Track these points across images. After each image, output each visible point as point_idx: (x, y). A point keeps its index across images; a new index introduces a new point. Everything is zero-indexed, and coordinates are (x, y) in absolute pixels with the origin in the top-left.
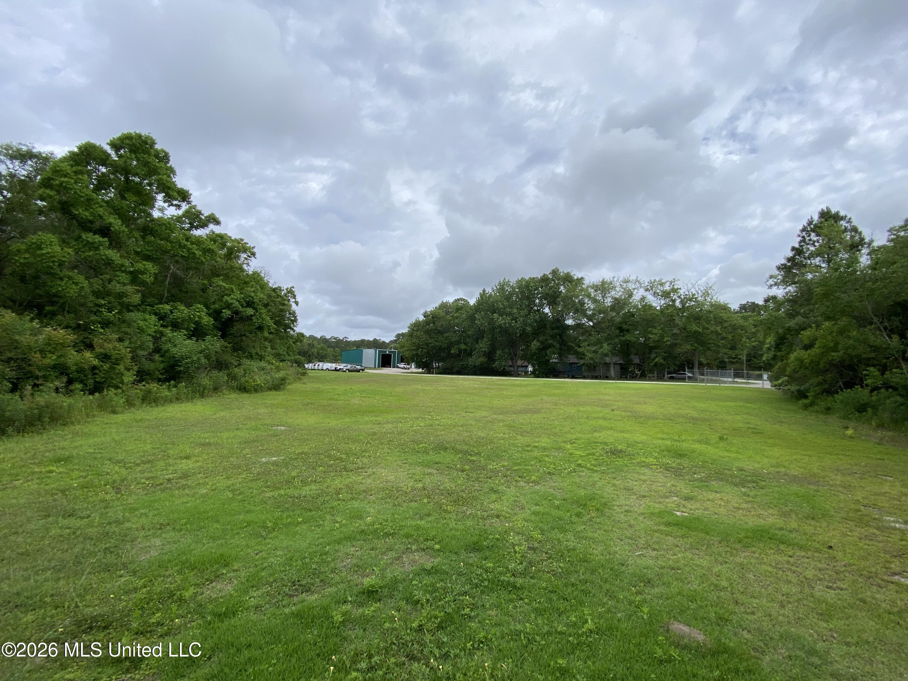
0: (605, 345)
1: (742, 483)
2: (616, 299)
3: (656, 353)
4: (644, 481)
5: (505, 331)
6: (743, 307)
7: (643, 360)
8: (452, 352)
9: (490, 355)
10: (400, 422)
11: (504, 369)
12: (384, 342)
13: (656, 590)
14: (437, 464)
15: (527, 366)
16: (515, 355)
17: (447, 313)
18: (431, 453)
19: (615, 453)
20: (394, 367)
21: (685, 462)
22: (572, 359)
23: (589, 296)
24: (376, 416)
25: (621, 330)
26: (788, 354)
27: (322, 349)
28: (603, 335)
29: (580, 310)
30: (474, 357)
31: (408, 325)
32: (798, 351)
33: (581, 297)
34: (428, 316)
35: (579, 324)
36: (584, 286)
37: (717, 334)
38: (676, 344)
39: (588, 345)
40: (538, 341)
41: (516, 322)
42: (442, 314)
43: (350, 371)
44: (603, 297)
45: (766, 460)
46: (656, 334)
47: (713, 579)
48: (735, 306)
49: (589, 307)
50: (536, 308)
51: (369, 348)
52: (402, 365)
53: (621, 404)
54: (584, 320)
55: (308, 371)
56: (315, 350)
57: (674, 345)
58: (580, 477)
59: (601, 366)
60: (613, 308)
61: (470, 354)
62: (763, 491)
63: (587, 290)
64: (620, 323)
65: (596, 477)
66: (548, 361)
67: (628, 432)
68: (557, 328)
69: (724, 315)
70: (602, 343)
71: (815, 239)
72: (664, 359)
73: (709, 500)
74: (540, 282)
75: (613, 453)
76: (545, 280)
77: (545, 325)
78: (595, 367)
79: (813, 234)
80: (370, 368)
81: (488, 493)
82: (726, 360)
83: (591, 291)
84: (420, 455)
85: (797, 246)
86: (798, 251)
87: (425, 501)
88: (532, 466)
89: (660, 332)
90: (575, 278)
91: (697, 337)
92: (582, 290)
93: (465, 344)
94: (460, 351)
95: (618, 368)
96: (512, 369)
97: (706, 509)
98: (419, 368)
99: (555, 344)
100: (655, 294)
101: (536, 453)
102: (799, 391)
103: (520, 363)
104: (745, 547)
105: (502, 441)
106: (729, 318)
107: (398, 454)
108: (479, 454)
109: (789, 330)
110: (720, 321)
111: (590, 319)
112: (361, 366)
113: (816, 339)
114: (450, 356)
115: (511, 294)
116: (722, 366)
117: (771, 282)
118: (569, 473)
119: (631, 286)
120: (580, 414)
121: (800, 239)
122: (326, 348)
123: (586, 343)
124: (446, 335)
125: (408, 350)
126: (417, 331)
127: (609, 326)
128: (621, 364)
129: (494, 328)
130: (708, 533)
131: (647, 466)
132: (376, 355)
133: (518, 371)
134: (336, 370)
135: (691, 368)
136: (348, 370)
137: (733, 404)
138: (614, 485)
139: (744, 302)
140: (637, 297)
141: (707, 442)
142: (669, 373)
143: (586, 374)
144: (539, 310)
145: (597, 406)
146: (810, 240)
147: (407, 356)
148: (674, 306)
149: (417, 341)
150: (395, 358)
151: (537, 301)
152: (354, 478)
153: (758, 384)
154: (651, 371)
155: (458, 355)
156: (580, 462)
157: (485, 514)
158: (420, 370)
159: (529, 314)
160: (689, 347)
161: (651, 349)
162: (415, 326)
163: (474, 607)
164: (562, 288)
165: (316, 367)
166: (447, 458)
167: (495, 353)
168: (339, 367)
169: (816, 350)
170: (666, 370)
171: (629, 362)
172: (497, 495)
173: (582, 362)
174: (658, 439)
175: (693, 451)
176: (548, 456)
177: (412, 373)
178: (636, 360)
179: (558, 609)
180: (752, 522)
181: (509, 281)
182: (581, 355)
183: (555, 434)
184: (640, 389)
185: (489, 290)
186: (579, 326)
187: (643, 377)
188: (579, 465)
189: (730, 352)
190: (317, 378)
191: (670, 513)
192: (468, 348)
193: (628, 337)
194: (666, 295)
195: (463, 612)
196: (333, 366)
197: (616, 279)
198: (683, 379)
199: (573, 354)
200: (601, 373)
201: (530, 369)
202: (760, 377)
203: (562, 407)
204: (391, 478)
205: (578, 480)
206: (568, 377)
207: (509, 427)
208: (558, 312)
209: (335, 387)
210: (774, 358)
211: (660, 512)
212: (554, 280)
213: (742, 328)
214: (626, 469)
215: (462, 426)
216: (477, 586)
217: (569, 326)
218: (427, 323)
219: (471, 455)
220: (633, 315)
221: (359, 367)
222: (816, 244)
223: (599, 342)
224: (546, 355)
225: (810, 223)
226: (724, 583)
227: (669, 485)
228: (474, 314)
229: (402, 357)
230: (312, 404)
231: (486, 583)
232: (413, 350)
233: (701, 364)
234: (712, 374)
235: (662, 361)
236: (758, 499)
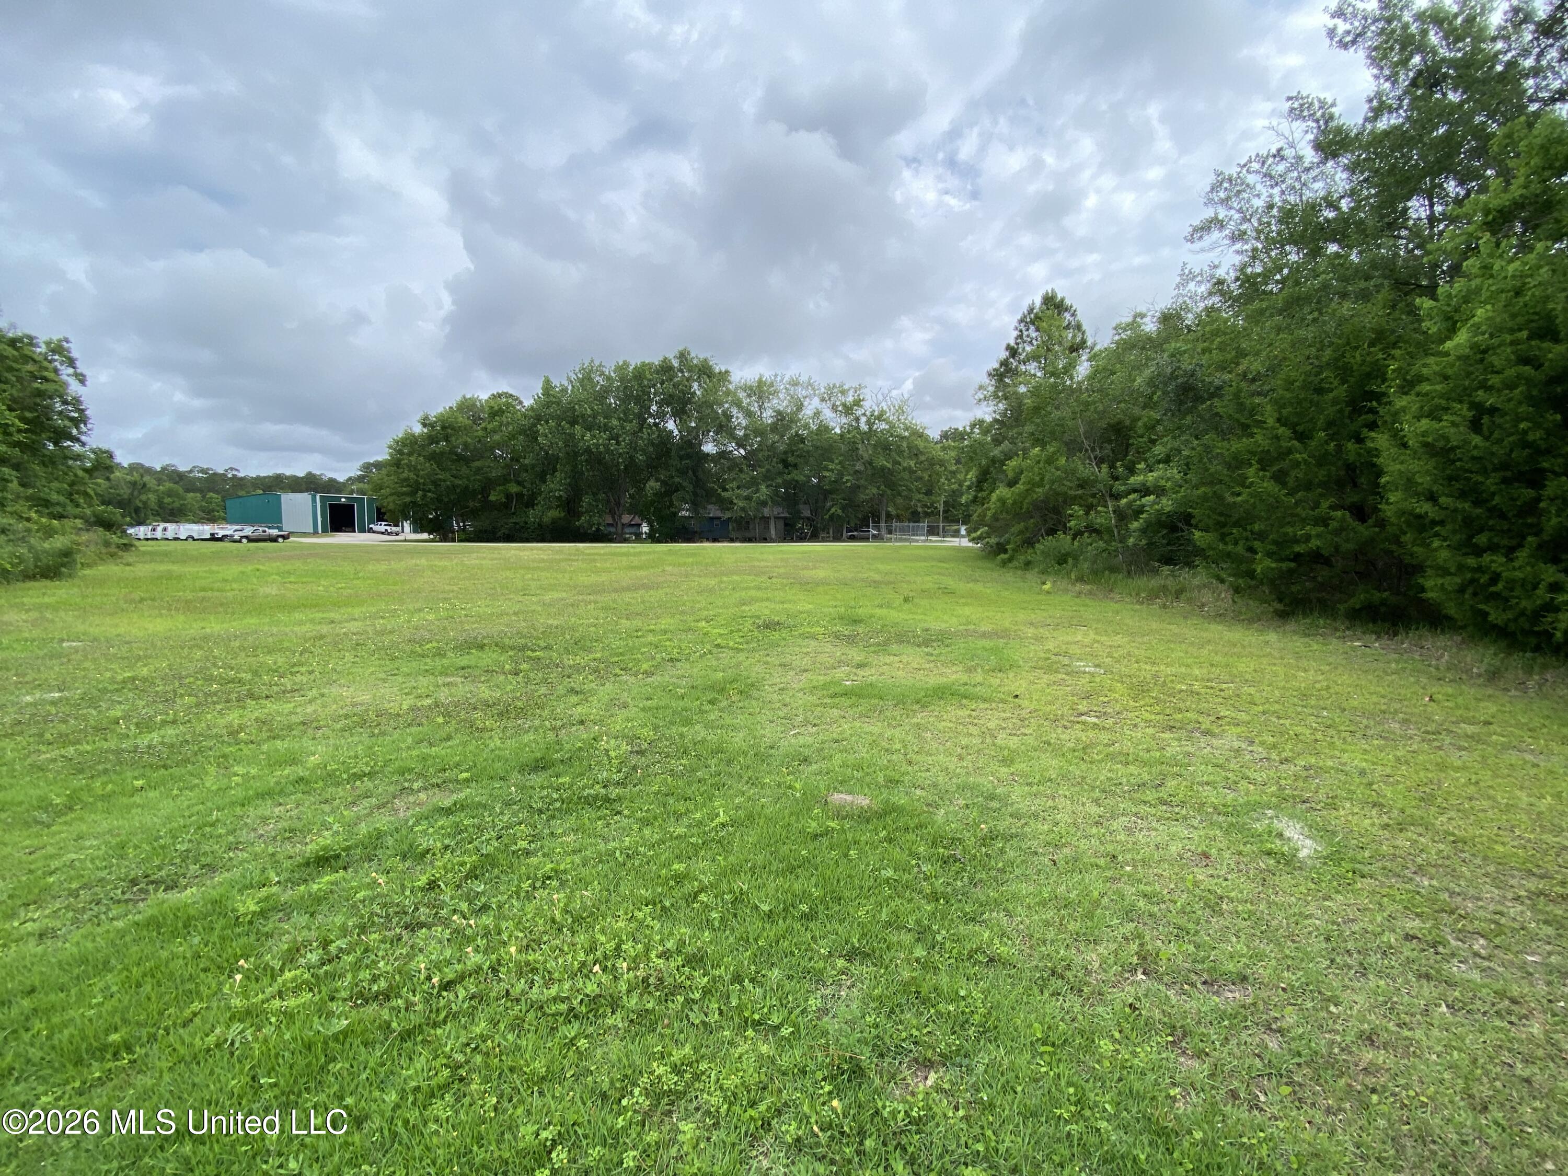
0: (763, 487)
1: (926, 643)
2: (779, 413)
3: (833, 500)
4: (807, 653)
5: (595, 459)
6: (945, 436)
7: (815, 511)
8: (492, 498)
9: (570, 505)
10: (382, 618)
11: (598, 529)
12: (332, 480)
13: (814, 767)
14: (463, 668)
15: (639, 525)
16: (618, 504)
17: (476, 420)
18: (450, 654)
19: (770, 626)
20: (362, 530)
21: (861, 629)
22: (713, 511)
23: (738, 404)
24: (323, 612)
25: (786, 464)
26: (990, 494)
27: (170, 493)
28: (760, 470)
29: (724, 427)
30: (538, 508)
31: (389, 441)
32: (1001, 489)
33: (726, 406)
34: (432, 425)
35: (723, 452)
36: (730, 387)
37: (912, 472)
38: (859, 487)
39: (738, 487)
40: (657, 480)
41: (618, 443)
42: (463, 420)
43: (250, 540)
44: (760, 407)
45: (954, 620)
46: (832, 470)
47: (885, 744)
48: (934, 434)
49: (739, 424)
50: (651, 420)
51: (294, 491)
52: (381, 527)
53: (782, 570)
54: (731, 447)
55: (137, 543)
56: (152, 497)
57: (856, 488)
58: (718, 659)
59: (757, 521)
60: (774, 428)
61: (531, 504)
62: (947, 649)
63: (735, 394)
64: (785, 453)
65: (741, 657)
66: (675, 514)
67: (790, 601)
68: (688, 456)
69: (920, 444)
70: (759, 484)
71: (1034, 335)
72: (843, 508)
73: (885, 664)
74: (657, 372)
75: (767, 626)
76: (666, 369)
77: (669, 451)
78: (748, 523)
79: (1032, 328)
80: (305, 534)
81: (565, 695)
82: (920, 510)
83: (742, 395)
84: (428, 660)
85: (1012, 343)
86: (1013, 352)
87: (440, 720)
88: (642, 654)
89: (839, 467)
90: (717, 371)
91: (885, 477)
92: (728, 393)
93: (519, 483)
94: (509, 496)
95: (781, 524)
96: (612, 530)
97: (882, 674)
98: (422, 531)
99: (685, 484)
100: (834, 408)
101: (651, 638)
102: (998, 544)
103: (626, 518)
104: (923, 706)
105: (593, 629)
106: (925, 447)
107: (377, 663)
108: (548, 648)
109: (993, 461)
110: (916, 453)
111: (740, 445)
112: (280, 529)
113: (1022, 473)
114: (487, 506)
115: (606, 391)
116: (915, 517)
117: (980, 395)
118: (701, 656)
119: (801, 392)
120: (723, 585)
121: (1016, 333)
122: (181, 491)
123: (734, 484)
124: (477, 464)
125: (392, 494)
126: (410, 454)
127: (769, 456)
128: (785, 518)
129: (576, 454)
130: (882, 698)
131: (813, 637)
132: (314, 507)
133: (623, 533)
134: (213, 538)
135: (877, 522)
136: (246, 537)
137: (923, 564)
138: (767, 663)
139: (946, 428)
140: (808, 411)
141: (889, 606)
142: (849, 530)
143: (734, 535)
144: (656, 425)
145: (749, 575)
146: (1028, 336)
147: (391, 506)
148: (858, 428)
149: (412, 475)
150: (363, 512)
151: (654, 408)
152: (271, 707)
153: (955, 542)
154: (825, 529)
155: (506, 506)
156: (719, 641)
157: (559, 723)
158: (425, 536)
159: (641, 430)
160: (875, 491)
161: (826, 494)
162: (404, 445)
163: (534, 838)
164: (695, 385)
165: (159, 534)
166: (488, 658)
167: (581, 500)
168: (221, 533)
169: (1020, 487)
170: (845, 526)
171: (797, 515)
172: (581, 697)
173: (728, 515)
174: (829, 607)
175: (872, 616)
176: (670, 640)
177: (405, 541)
178: (807, 513)
179: (675, 813)
180: (933, 681)
181: (600, 365)
182: (727, 504)
183: (683, 613)
184: (810, 552)
185: (559, 381)
186: (723, 455)
187: (814, 537)
188: (718, 646)
189: (926, 498)
190: (166, 554)
191: (838, 683)
192: (525, 492)
193: (796, 475)
194: (848, 410)
195: (514, 848)
196: (206, 530)
197: (779, 379)
198: (866, 539)
199: (714, 504)
200: (757, 531)
201: (645, 529)
202: (956, 534)
203: (697, 579)
204: (366, 697)
205: (714, 663)
206: (708, 540)
207: (605, 609)
208: (690, 430)
209: (215, 568)
210: (975, 500)
211: (824, 685)
212: (682, 372)
213: (942, 463)
214: (783, 643)
215: (515, 614)
216: (540, 812)
217: (708, 455)
218: (432, 439)
219: (533, 651)
220: (802, 440)
221: (275, 532)
222: (1035, 342)
223: (754, 483)
224: (671, 505)
225: (1031, 310)
226: (897, 746)
227: (838, 654)
228: (535, 425)
229: (378, 510)
230: (153, 600)
231: (558, 805)
232: (404, 494)
233: (889, 517)
234: (903, 531)
235: (840, 512)
236: (943, 658)
